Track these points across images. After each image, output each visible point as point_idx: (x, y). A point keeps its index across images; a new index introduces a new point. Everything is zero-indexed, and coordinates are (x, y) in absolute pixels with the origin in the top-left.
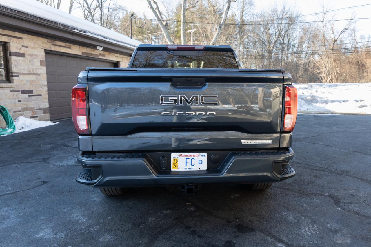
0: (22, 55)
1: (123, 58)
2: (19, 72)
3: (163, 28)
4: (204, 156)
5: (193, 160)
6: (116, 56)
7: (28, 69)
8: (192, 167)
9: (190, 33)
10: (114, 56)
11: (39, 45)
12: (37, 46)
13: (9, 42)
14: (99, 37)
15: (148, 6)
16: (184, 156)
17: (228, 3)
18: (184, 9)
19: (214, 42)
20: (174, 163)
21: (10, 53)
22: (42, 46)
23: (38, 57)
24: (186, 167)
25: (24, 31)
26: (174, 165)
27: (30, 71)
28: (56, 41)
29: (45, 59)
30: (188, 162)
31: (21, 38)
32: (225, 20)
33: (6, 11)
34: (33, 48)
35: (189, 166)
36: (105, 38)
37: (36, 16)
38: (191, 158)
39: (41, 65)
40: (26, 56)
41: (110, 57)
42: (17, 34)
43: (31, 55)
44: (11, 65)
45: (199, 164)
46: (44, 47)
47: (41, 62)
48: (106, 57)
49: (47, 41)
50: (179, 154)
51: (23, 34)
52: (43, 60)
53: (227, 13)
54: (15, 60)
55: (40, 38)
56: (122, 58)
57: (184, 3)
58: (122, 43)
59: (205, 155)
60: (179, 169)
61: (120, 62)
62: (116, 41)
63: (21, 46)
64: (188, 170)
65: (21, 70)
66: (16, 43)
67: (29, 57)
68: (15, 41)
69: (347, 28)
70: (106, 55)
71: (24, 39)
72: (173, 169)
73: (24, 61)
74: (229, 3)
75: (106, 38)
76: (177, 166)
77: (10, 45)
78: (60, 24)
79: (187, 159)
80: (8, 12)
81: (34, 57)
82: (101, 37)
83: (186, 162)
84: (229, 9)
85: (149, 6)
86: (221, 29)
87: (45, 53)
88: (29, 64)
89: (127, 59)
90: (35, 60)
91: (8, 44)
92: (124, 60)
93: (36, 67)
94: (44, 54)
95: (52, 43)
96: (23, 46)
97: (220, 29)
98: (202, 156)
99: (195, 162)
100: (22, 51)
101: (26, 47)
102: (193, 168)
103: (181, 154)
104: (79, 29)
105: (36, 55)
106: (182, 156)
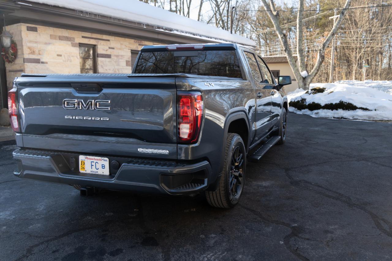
0: (108, 56)
2: (105, 72)
3: (273, 19)
4: (106, 161)
5: (97, 163)
7: (113, 69)
8: (97, 170)
9: (332, 19)
11: (126, 46)
12: (123, 47)
13: (97, 44)
14: (187, 35)
20: (82, 165)
21: (98, 54)
22: (129, 47)
23: (124, 58)
24: (92, 170)
25: (111, 33)
26: (82, 166)
27: (116, 71)
28: (143, 41)
29: (131, 59)
30: (93, 165)
31: (109, 40)
32: (349, 4)
33: (90, 17)
34: (120, 49)
35: (94, 169)
36: (194, 35)
37: (118, 18)
38: (95, 161)
39: (127, 65)
40: (112, 57)
42: (105, 37)
43: (117, 56)
44: (98, 65)
46: (131, 48)
47: (127, 62)
49: (134, 42)
50: (85, 156)
51: (110, 36)
52: (129, 60)
54: (102, 61)
55: (127, 39)
60: (86, 171)
62: (209, 38)
63: (108, 48)
64: (94, 173)
65: (106, 70)
66: (104, 45)
67: (115, 58)
68: (102, 43)
71: (111, 41)
72: (81, 171)
73: (110, 62)
75: (196, 35)
76: (84, 169)
77: (97, 47)
78: (143, 24)
79: (92, 163)
80: (92, 17)
81: (120, 57)
82: (190, 34)
83: (92, 165)
86: (344, 15)
87: (132, 53)
88: (115, 65)
90: (120, 60)
91: (96, 46)
93: (121, 67)
94: (130, 54)
95: (138, 43)
96: (110, 48)
97: (342, 15)
98: (104, 160)
99: (99, 166)
100: (108, 53)
101: (113, 48)
102: (97, 172)
103: (87, 157)
104: (164, 28)
105: (122, 56)
106: (88, 159)
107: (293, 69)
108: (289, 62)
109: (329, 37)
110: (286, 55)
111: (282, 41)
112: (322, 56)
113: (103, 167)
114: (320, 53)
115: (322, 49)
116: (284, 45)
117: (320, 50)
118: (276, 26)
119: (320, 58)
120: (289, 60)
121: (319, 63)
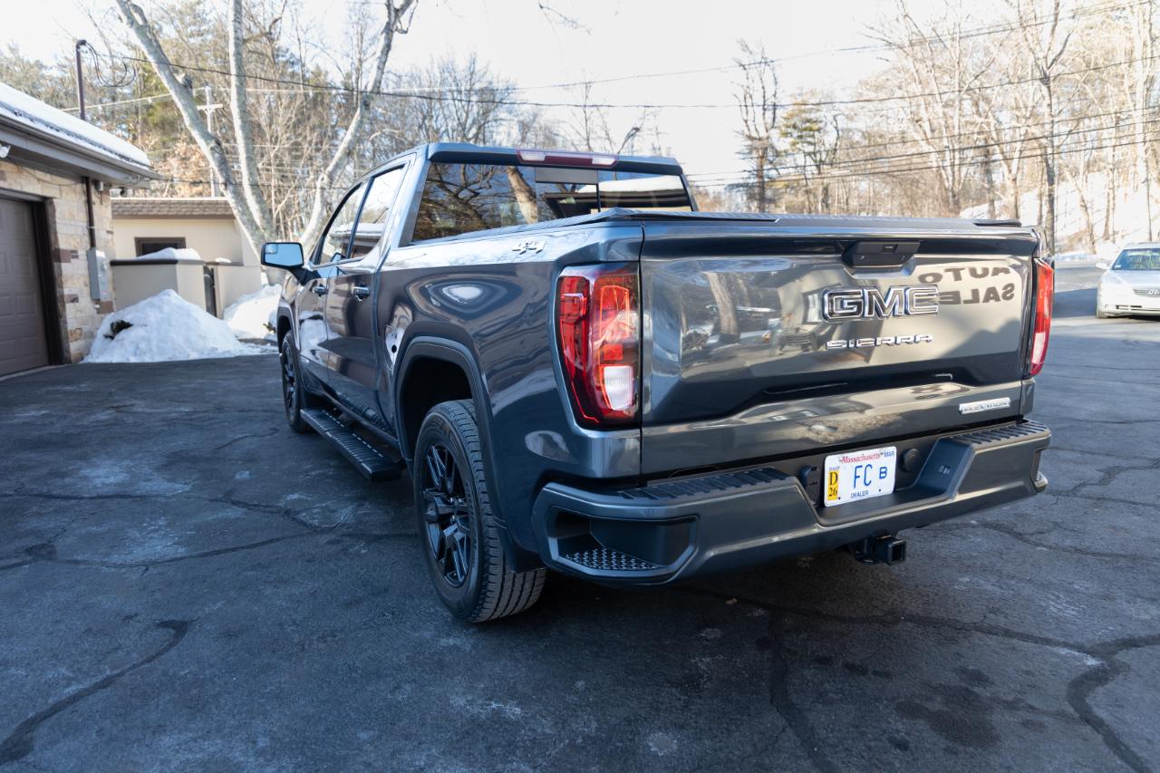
1: (62, 187)
3: (180, 94)
5: (868, 468)
6: (38, 180)
8: (866, 489)
10: (35, 177)
15: (120, 18)
16: (855, 460)
17: (384, 35)
18: (237, 38)
19: (348, 148)
20: (831, 483)
24: (856, 491)
26: (831, 488)
30: (859, 477)
35: (861, 487)
36: (15, 114)
38: (864, 463)
41: (23, 182)
45: (881, 477)
48: (9, 180)
50: (841, 456)
53: (384, 63)
56: (60, 185)
57: (235, 21)
58: (68, 135)
59: (892, 454)
60: (840, 499)
61: (55, 200)
62: (51, 128)
64: (858, 498)
69: (638, 126)
70: (7, 174)
72: (829, 502)
74: (387, 34)
75: (21, 115)
76: (837, 493)
79: (858, 469)
82: (5, 110)
84: (388, 52)
85: (125, 19)
89: (75, 192)
92: (64, 194)
98: (886, 455)
99: (873, 475)
102: (866, 493)
103: (846, 455)
106: (844, 460)
107: (252, 235)
108: (238, 218)
109: (340, 159)
110: (229, 197)
111: (214, 158)
112: (328, 204)
113: (883, 475)
114: (322, 196)
115: (326, 187)
116: (221, 170)
117: (322, 189)
118: (189, 114)
119: (322, 208)
120: (239, 211)
121: (321, 220)
